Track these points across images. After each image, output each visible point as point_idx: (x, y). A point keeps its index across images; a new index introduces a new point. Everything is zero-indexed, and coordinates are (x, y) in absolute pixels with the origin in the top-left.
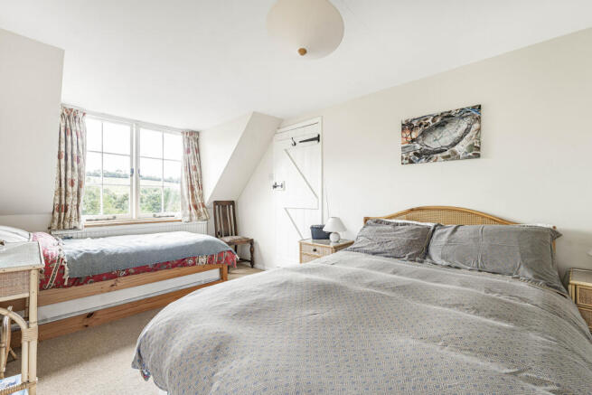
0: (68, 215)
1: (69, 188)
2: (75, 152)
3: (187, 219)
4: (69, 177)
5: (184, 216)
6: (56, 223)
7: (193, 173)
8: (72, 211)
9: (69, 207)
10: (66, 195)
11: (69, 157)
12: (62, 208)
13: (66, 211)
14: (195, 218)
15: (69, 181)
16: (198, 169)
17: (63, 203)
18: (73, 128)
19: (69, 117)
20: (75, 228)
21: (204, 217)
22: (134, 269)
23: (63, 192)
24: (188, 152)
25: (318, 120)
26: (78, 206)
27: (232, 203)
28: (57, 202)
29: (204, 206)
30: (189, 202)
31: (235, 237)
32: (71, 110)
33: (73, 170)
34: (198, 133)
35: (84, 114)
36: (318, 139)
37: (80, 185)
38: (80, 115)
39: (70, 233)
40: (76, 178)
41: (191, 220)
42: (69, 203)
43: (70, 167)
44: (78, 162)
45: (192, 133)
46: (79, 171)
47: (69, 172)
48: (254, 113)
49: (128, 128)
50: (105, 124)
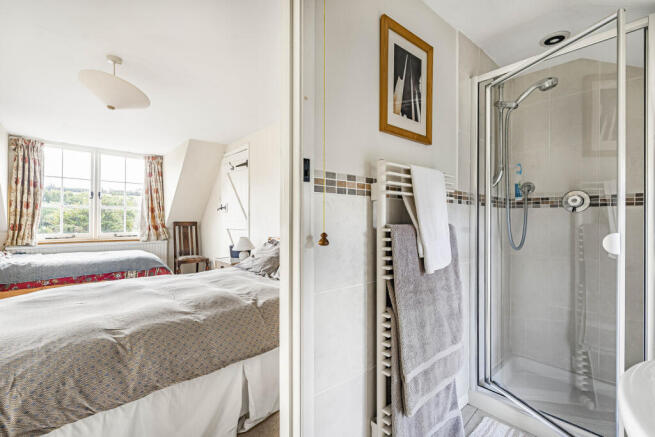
0: (21, 233)
1: (24, 210)
2: (32, 178)
3: (145, 238)
4: (25, 200)
5: (142, 236)
6: (9, 240)
7: (154, 195)
8: (25, 230)
9: (23, 227)
10: (21, 216)
11: (26, 183)
12: (16, 227)
13: (20, 229)
14: (153, 237)
15: (24, 204)
16: (160, 191)
17: (18, 223)
18: (31, 157)
19: (28, 147)
20: (27, 245)
21: (163, 237)
22: (59, 279)
23: (18, 213)
24: (150, 175)
25: (246, 146)
26: (32, 225)
27: (195, 224)
28: (12, 222)
29: (163, 226)
30: (148, 222)
31: (195, 256)
32: (30, 141)
33: (29, 193)
34: (162, 158)
35: (42, 144)
36: (246, 164)
37: (35, 206)
38: (38, 145)
39: (23, 249)
40: (31, 201)
41: (149, 239)
42: (23, 223)
43: (26, 191)
44: (35, 186)
45: (155, 158)
46: (35, 194)
47: (25, 195)
48: (191, 141)
49: (88, 155)
50: (65, 151)
